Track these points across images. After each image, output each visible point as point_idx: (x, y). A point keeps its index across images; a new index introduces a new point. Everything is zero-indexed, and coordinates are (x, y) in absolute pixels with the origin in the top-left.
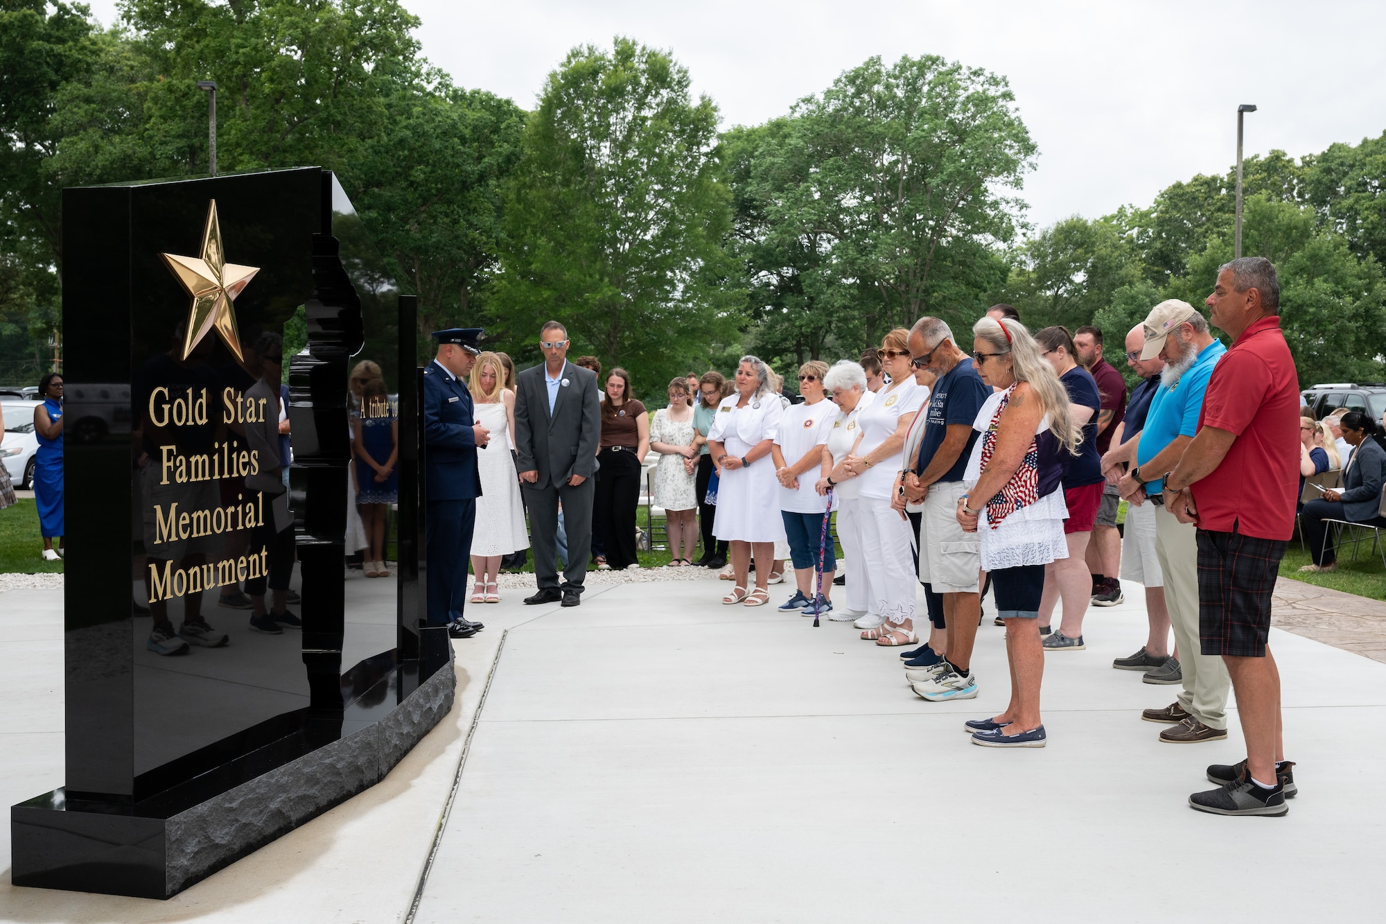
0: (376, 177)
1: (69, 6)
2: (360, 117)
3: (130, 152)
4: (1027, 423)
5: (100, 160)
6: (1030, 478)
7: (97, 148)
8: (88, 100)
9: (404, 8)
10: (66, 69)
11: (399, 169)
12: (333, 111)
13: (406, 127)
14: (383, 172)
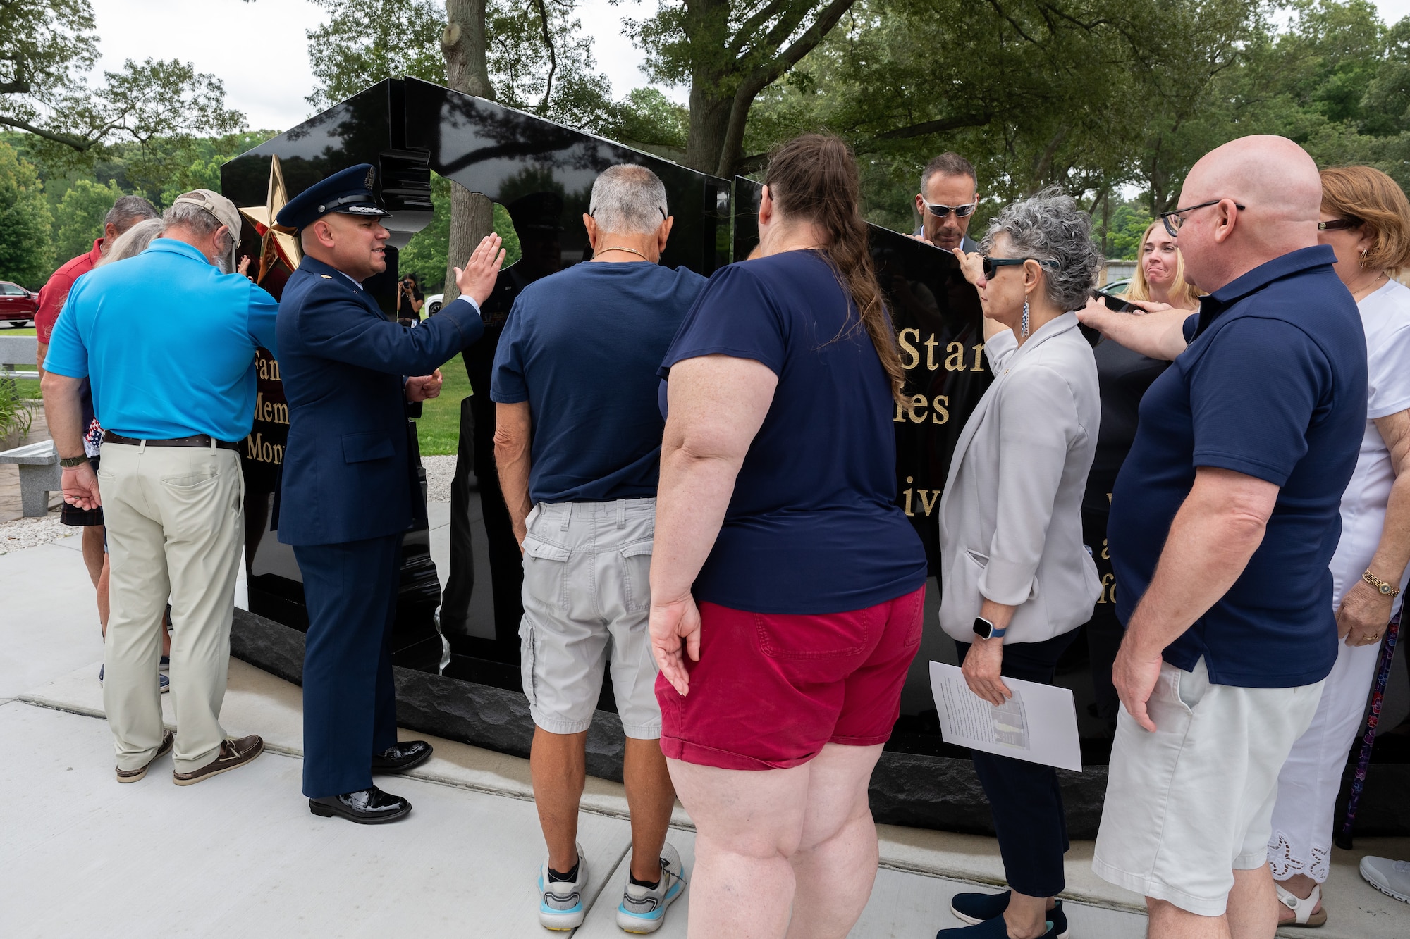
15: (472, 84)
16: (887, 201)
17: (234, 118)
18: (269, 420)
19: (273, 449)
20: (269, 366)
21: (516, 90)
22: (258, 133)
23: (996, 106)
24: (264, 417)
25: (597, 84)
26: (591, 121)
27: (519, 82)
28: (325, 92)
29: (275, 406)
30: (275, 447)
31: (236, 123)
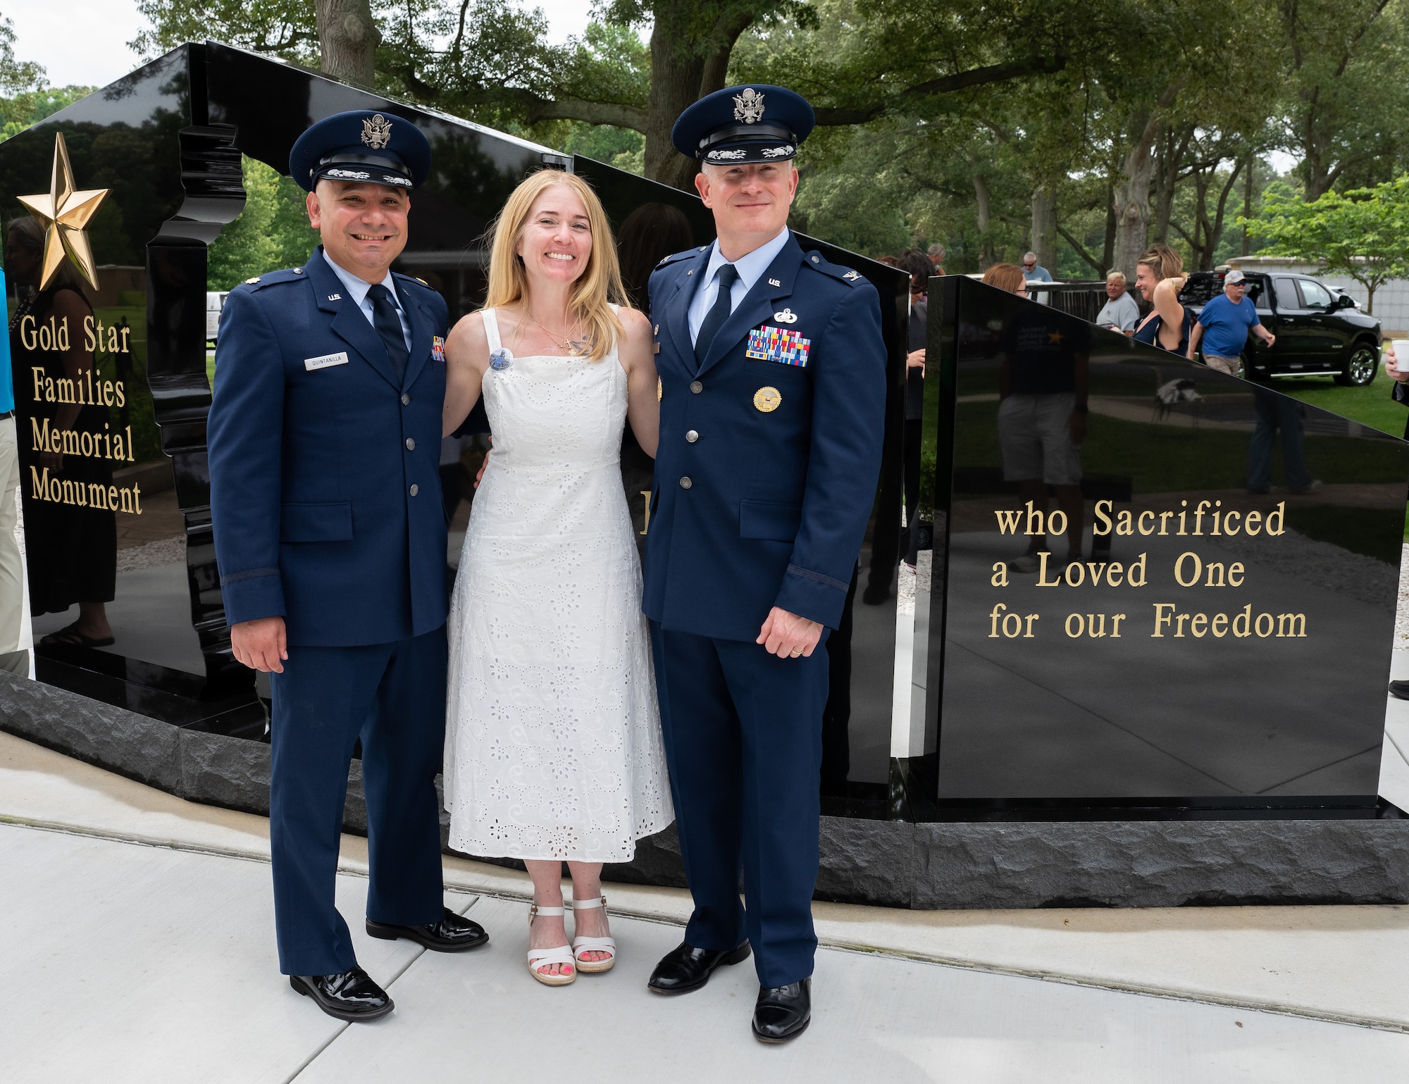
15: (350, 24)
16: (941, 178)
17: (29, 73)
18: (57, 450)
19: (62, 486)
20: (56, 386)
21: (416, 31)
22: (66, 90)
23: (1073, 46)
24: (51, 447)
25: (529, 22)
26: (520, 71)
27: (420, 19)
28: (153, 35)
29: (64, 433)
30: (65, 483)
31: (31, 80)
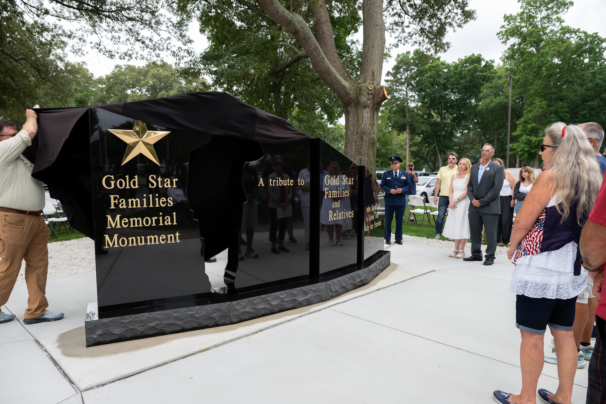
0: (586, 99)
1: (488, 61)
2: (580, 78)
3: (501, 101)
4: (537, 198)
5: (492, 105)
6: (536, 237)
7: (492, 101)
8: (491, 88)
9: (600, 36)
10: (486, 79)
11: (596, 95)
12: (569, 78)
13: (600, 79)
14: (589, 97)
18: (126, 226)
24: (121, 226)
29: (131, 219)
30: (130, 238)
